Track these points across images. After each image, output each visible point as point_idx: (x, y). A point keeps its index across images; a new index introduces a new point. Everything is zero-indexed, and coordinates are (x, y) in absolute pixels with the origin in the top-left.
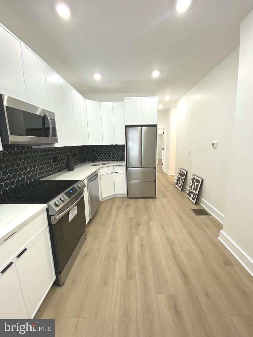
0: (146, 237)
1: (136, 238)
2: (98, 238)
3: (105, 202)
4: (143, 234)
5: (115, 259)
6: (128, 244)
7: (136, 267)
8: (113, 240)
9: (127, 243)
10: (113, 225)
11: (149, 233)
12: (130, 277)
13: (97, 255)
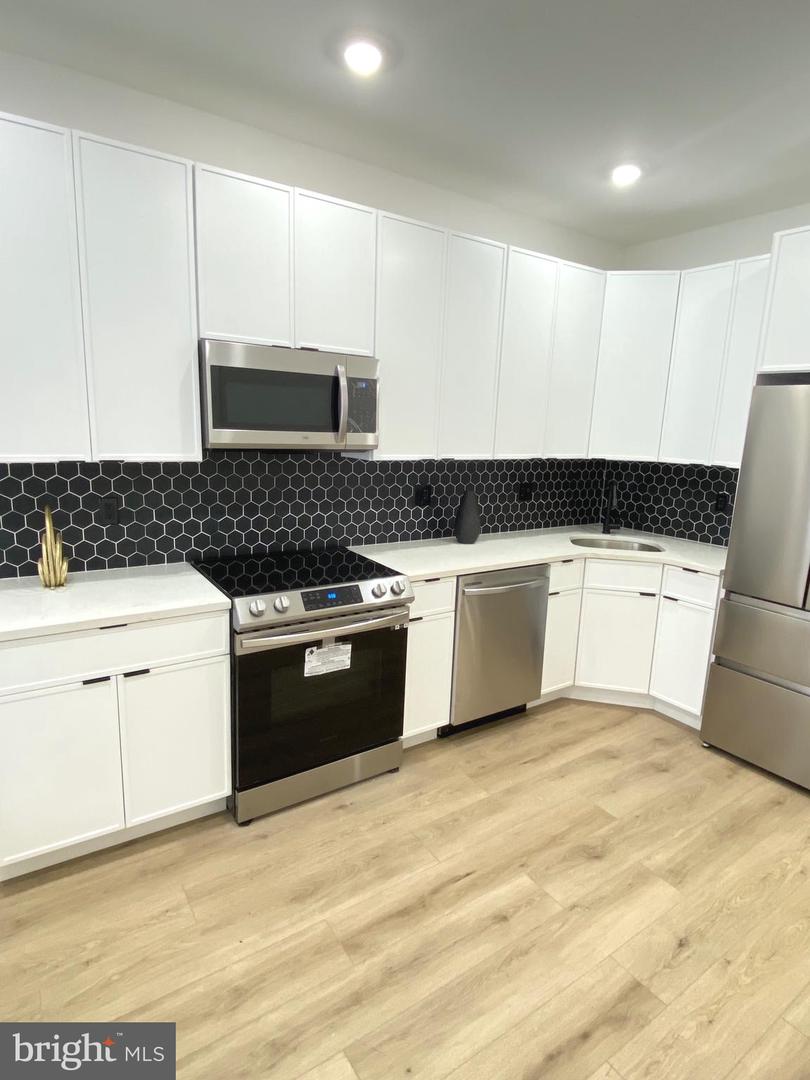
0: (558, 908)
1: (523, 881)
2: (421, 794)
3: (582, 708)
4: (562, 891)
5: (387, 874)
6: (468, 875)
7: (398, 944)
8: (447, 829)
9: (468, 871)
10: (508, 792)
11: (586, 908)
12: (353, 945)
13: (362, 828)
